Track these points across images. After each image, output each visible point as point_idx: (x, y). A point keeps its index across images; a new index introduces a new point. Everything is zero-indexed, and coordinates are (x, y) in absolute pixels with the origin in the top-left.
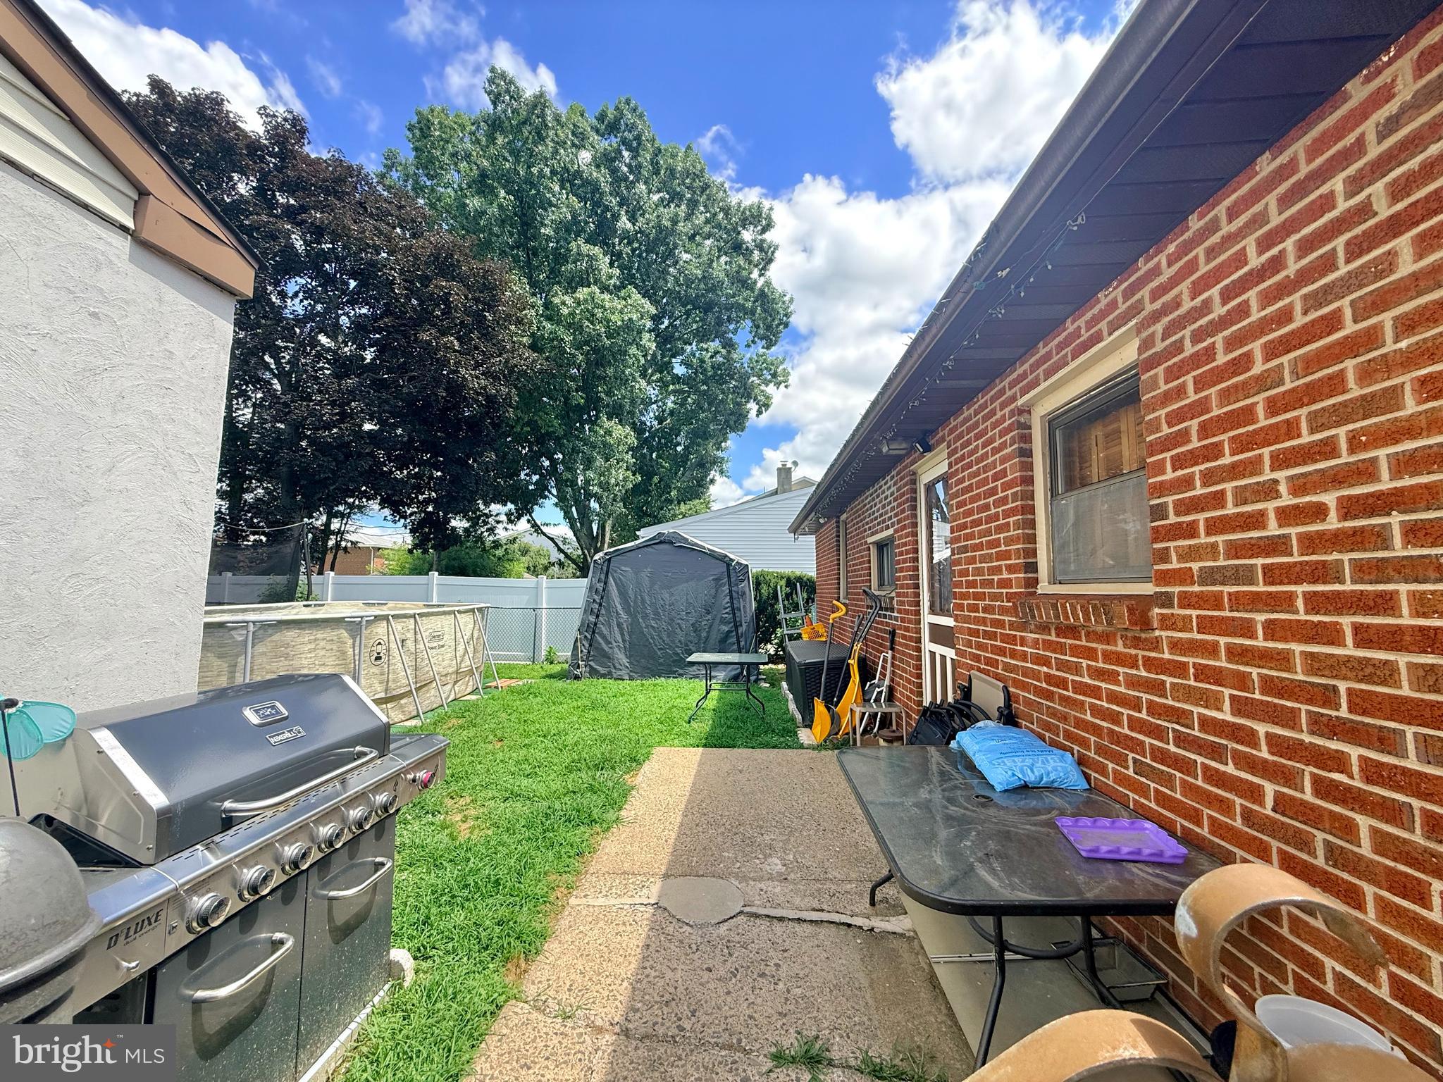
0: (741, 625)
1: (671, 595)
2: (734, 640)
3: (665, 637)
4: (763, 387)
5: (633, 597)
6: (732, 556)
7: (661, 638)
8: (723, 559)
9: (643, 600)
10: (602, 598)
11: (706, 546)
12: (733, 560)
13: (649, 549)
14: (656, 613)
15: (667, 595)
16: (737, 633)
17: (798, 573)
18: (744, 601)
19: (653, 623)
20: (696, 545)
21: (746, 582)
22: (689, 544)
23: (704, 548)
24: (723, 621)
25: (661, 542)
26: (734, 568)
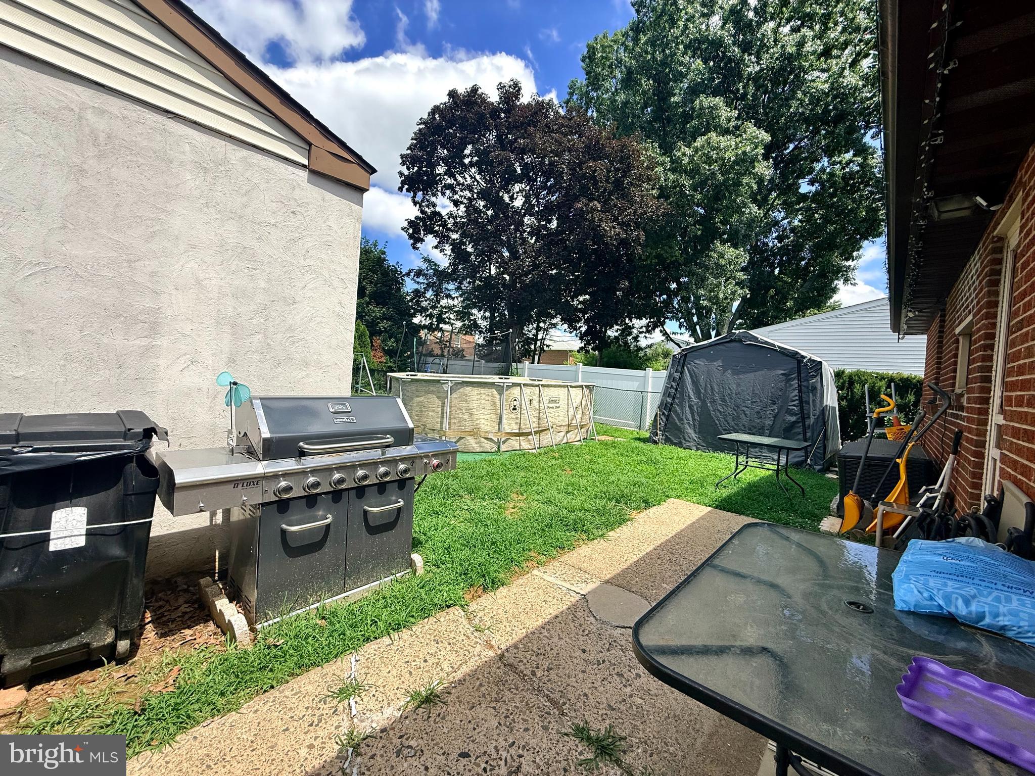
0: (809, 418)
1: (738, 385)
2: (800, 430)
3: (729, 419)
5: (703, 385)
6: (804, 354)
7: (726, 421)
8: (795, 356)
9: (712, 389)
10: (678, 385)
11: (776, 343)
12: (804, 357)
13: (721, 347)
14: (724, 400)
15: (734, 386)
16: (804, 425)
17: (906, 374)
18: (815, 395)
19: (720, 408)
20: (766, 343)
21: (818, 378)
22: (759, 342)
23: (774, 345)
24: (790, 413)
25: (731, 341)
26: (806, 365)
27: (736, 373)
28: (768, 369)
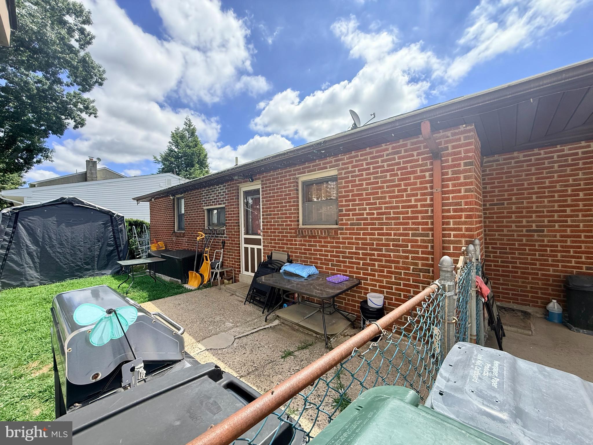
0: (120, 246)
1: (72, 233)
2: (116, 254)
3: (68, 256)
4: (79, 113)
5: (41, 235)
6: (114, 212)
7: (66, 258)
8: (110, 214)
9: (50, 238)
10: (12, 237)
11: (97, 206)
12: (114, 214)
13: (54, 207)
14: (61, 244)
15: (69, 234)
16: (118, 251)
17: (135, 219)
18: (122, 234)
19: (58, 250)
20: (90, 205)
21: (123, 225)
22: (85, 205)
23: (95, 207)
24: (109, 245)
25: (63, 203)
26: (115, 218)
27: (68, 225)
28: (93, 222)
